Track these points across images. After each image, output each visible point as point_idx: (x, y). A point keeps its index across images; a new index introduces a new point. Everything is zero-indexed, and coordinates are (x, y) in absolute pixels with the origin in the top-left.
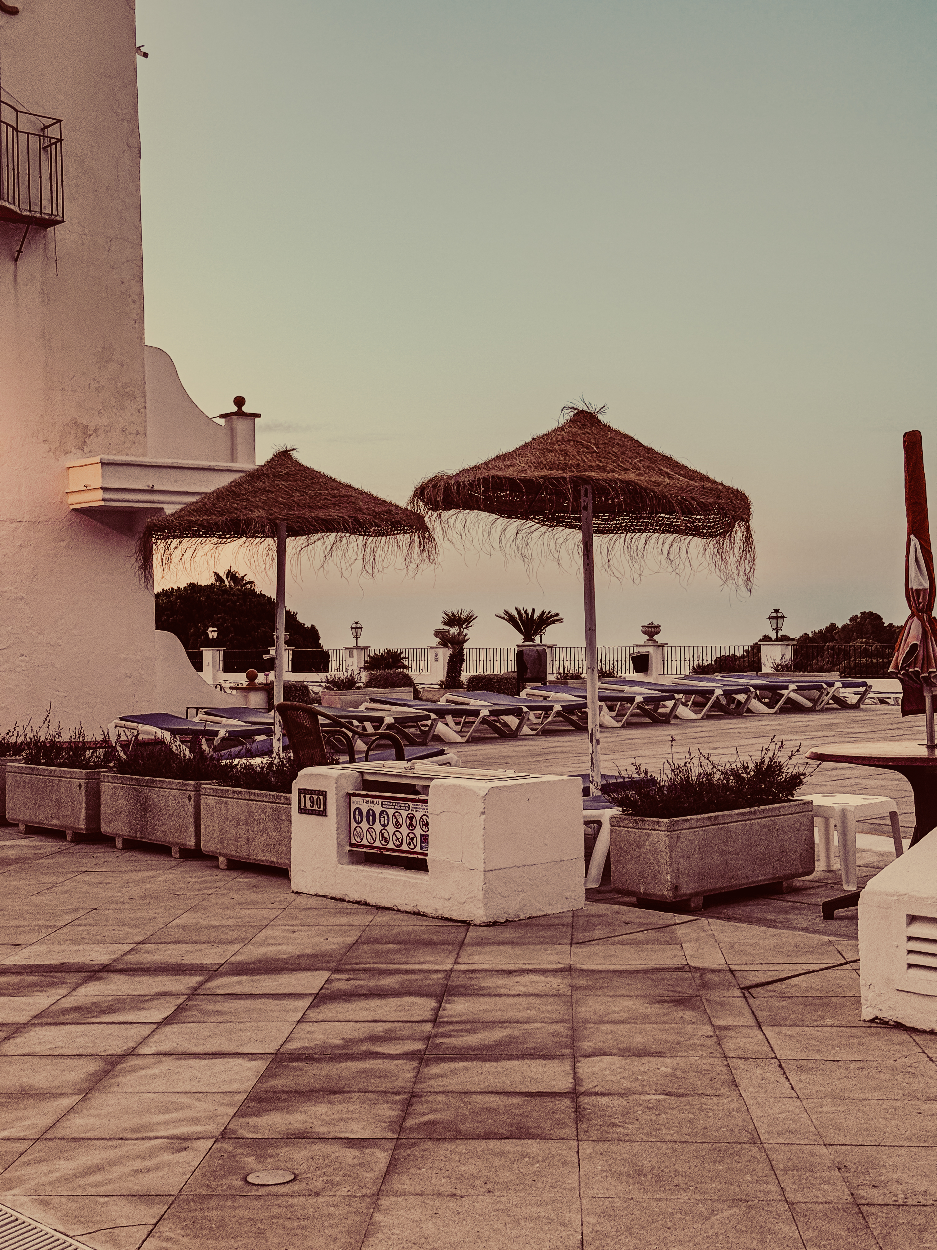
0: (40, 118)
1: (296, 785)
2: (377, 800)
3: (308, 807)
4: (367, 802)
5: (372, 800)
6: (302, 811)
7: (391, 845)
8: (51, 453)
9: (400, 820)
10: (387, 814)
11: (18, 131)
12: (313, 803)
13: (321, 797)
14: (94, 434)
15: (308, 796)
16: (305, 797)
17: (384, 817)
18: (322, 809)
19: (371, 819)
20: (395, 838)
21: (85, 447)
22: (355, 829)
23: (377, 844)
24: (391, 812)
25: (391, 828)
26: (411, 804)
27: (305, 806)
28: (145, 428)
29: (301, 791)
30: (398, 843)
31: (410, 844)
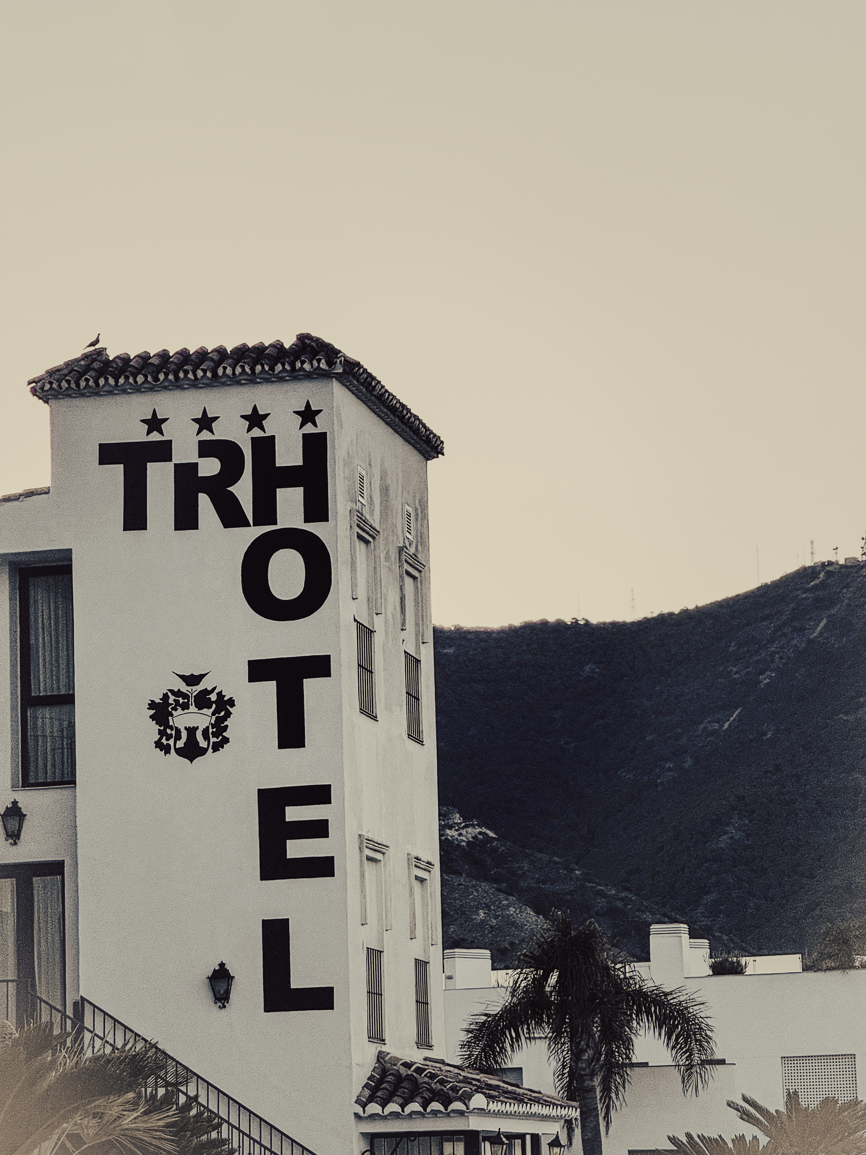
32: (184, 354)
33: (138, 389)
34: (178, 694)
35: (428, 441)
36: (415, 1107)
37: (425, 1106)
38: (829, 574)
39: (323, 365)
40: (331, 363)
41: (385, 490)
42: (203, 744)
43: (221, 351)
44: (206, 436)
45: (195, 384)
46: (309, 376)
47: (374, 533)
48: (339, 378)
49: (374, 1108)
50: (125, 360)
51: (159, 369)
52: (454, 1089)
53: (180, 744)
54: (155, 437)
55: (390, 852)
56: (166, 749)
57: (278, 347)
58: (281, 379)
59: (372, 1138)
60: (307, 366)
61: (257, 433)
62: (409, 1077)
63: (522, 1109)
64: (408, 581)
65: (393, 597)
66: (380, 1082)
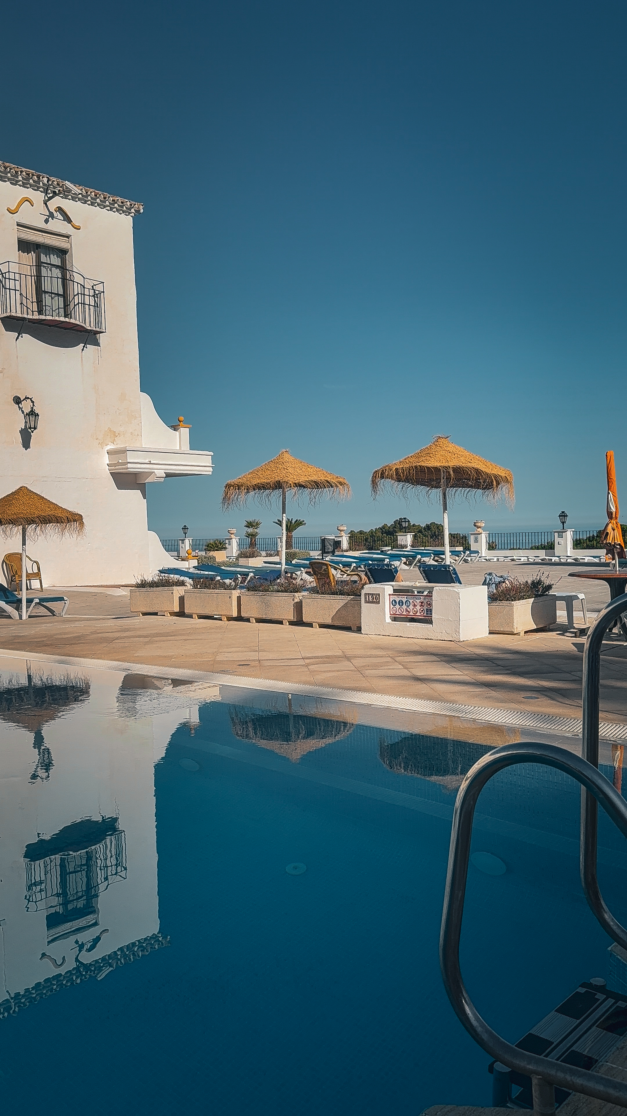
0: (91, 280)
1: (363, 592)
2: (404, 596)
3: (371, 600)
4: (398, 597)
5: (401, 596)
6: (366, 602)
7: (411, 614)
8: (100, 445)
9: (416, 604)
10: (409, 602)
11: (84, 288)
12: (373, 598)
13: (378, 596)
14: (119, 436)
15: (370, 596)
16: (369, 596)
17: (408, 603)
18: (378, 601)
19: (401, 604)
20: (413, 611)
21: (115, 442)
22: (393, 608)
23: (404, 613)
24: (411, 601)
25: (411, 607)
26: (421, 597)
27: (369, 600)
28: (141, 433)
29: (366, 594)
30: (415, 612)
31: (421, 613)
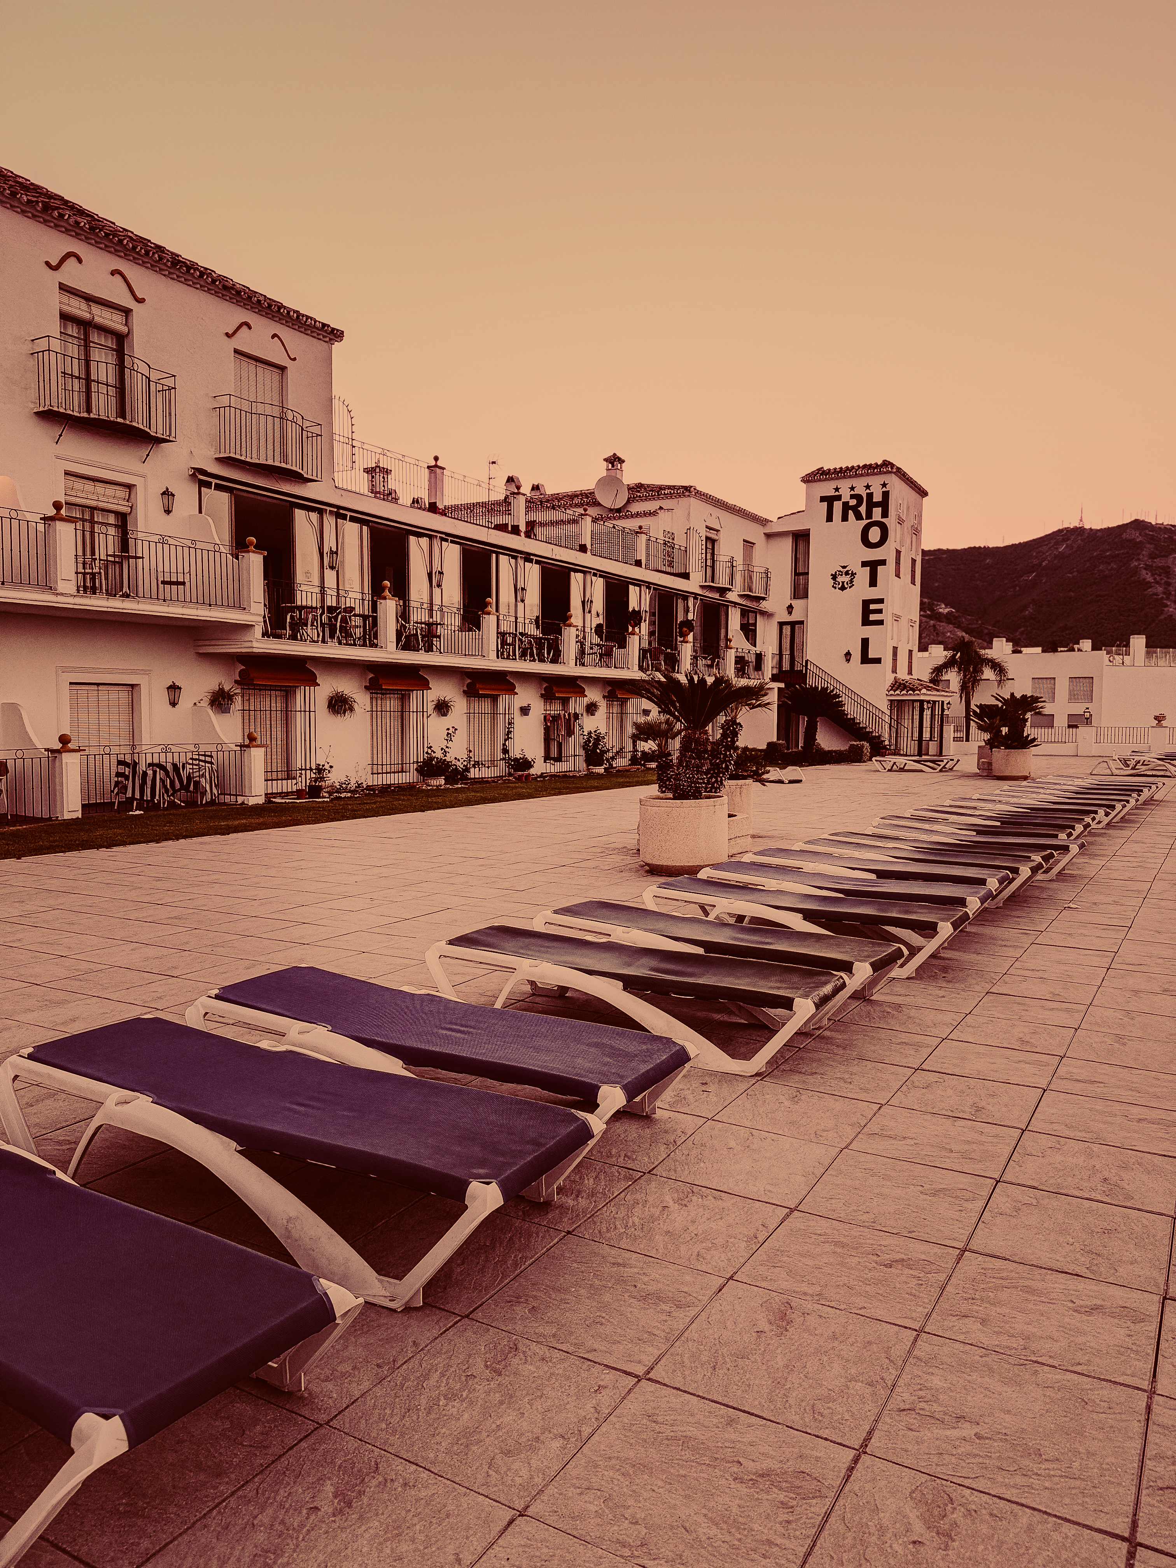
32: (847, 468)
33: (832, 479)
34: (840, 571)
35: (923, 492)
36: (904, 692)
37: (907, 692)
38: (1067, 531)
39: (890, 469)
40: (892, 468)
41: (908, 508)
42: (846, 586)
43: (859, 466)
44: (852, 492)
45: (850, 477)
46: (885, 473)
47: (903, 521)
48: (894, 473)
49: (892, 692)
50: (829, 470)
51: (839, 472)
52: (917, 687)
53: (840, 586)
54: (837, 493)
55: (902, 618)
56: (835, 588)
57: (876, 464)
58: (876, 474)
59: (891, 701)
60: (885, 470)
61: (868, 491)
62: (903, 684)
63: (938, 693)
64: (914, 535)
65: (909, 541)
66: (894, 685)
